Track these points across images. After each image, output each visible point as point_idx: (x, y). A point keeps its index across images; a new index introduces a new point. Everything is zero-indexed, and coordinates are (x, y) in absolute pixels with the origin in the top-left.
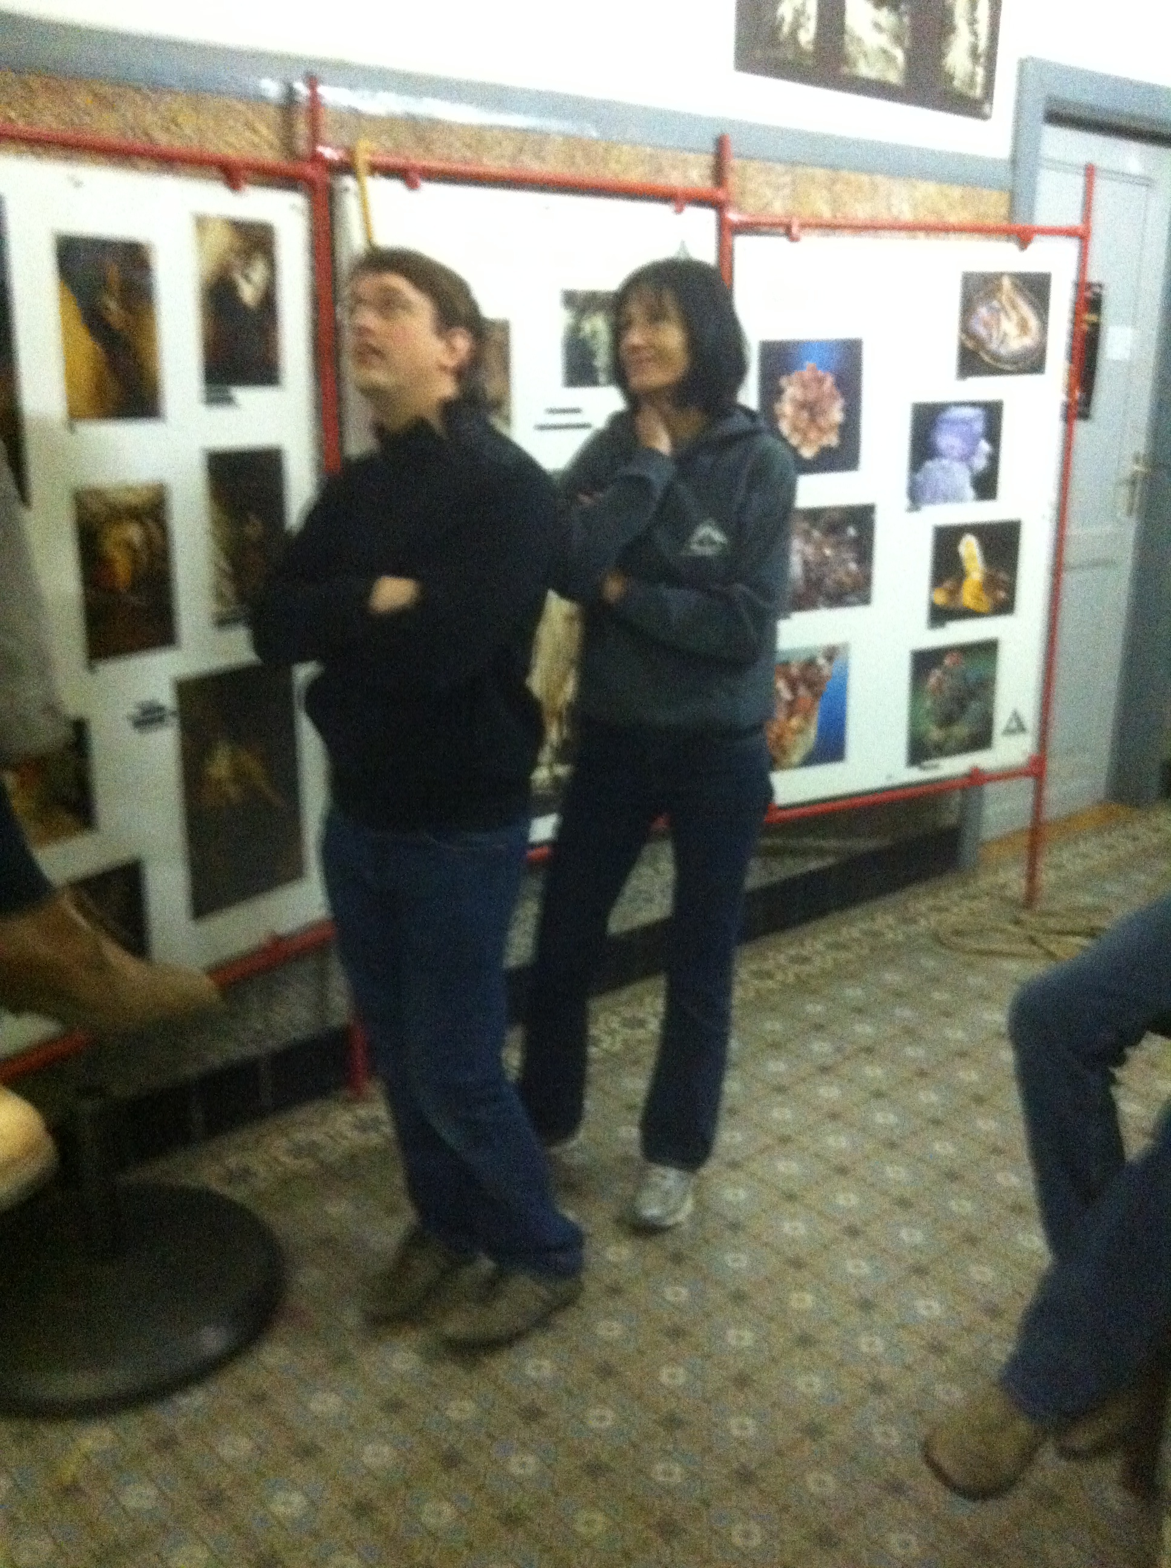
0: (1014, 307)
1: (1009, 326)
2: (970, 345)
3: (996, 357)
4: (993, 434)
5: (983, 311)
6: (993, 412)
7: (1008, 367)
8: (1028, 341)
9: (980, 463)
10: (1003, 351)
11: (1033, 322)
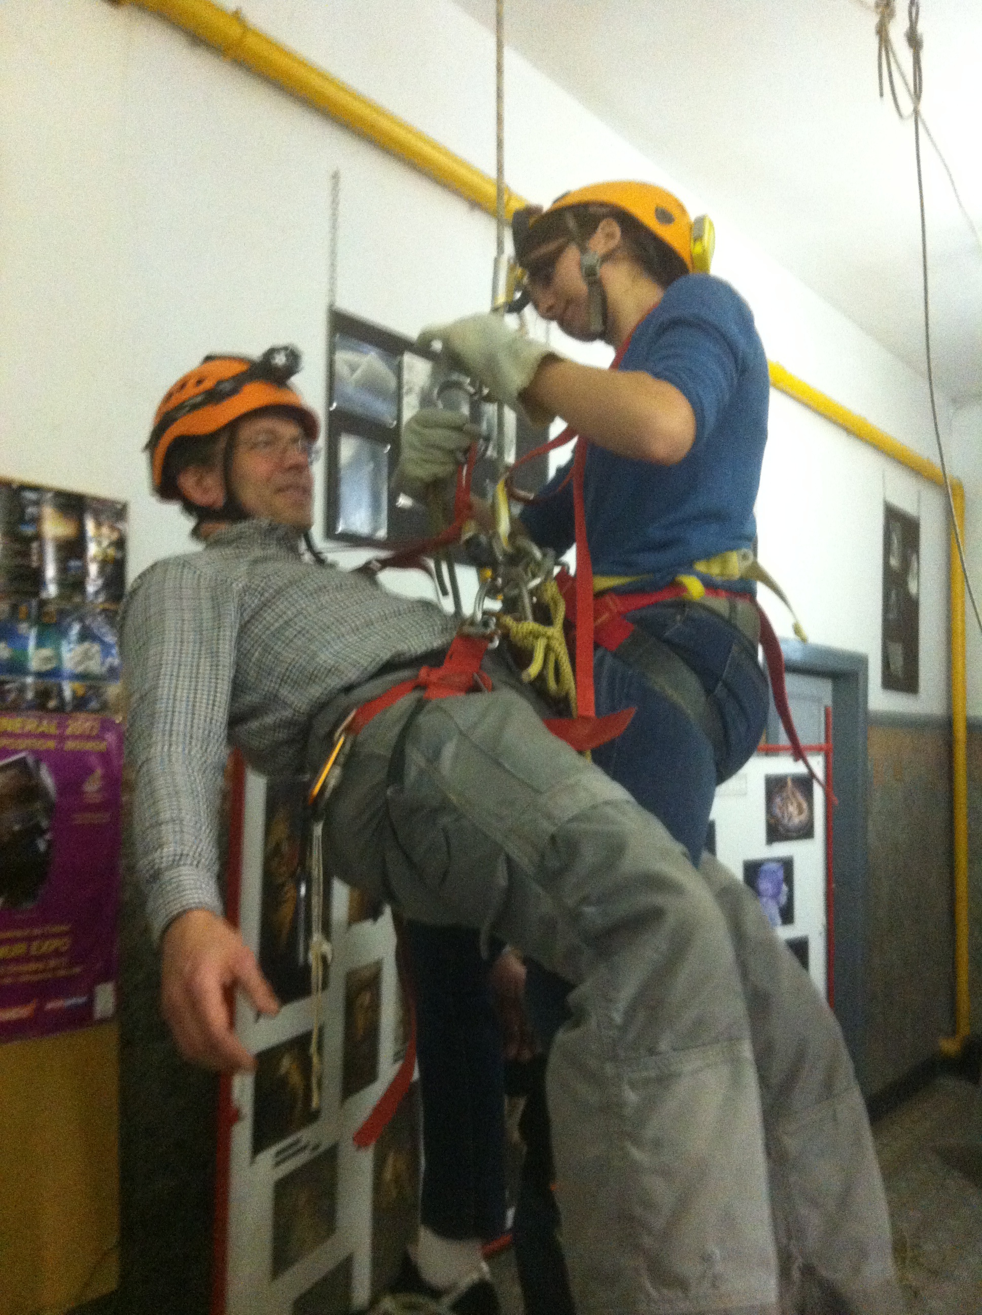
0: (795, 797)
1: (792, 809)
2: (772, 821)
3: (788, 830)
4: (789, 878)
5: (778, 800)
6: (787, 865)
7: (795, 834)
8: (804, 817)
9: (783, 899)
10: (790, 824)
11: (805, 805)
